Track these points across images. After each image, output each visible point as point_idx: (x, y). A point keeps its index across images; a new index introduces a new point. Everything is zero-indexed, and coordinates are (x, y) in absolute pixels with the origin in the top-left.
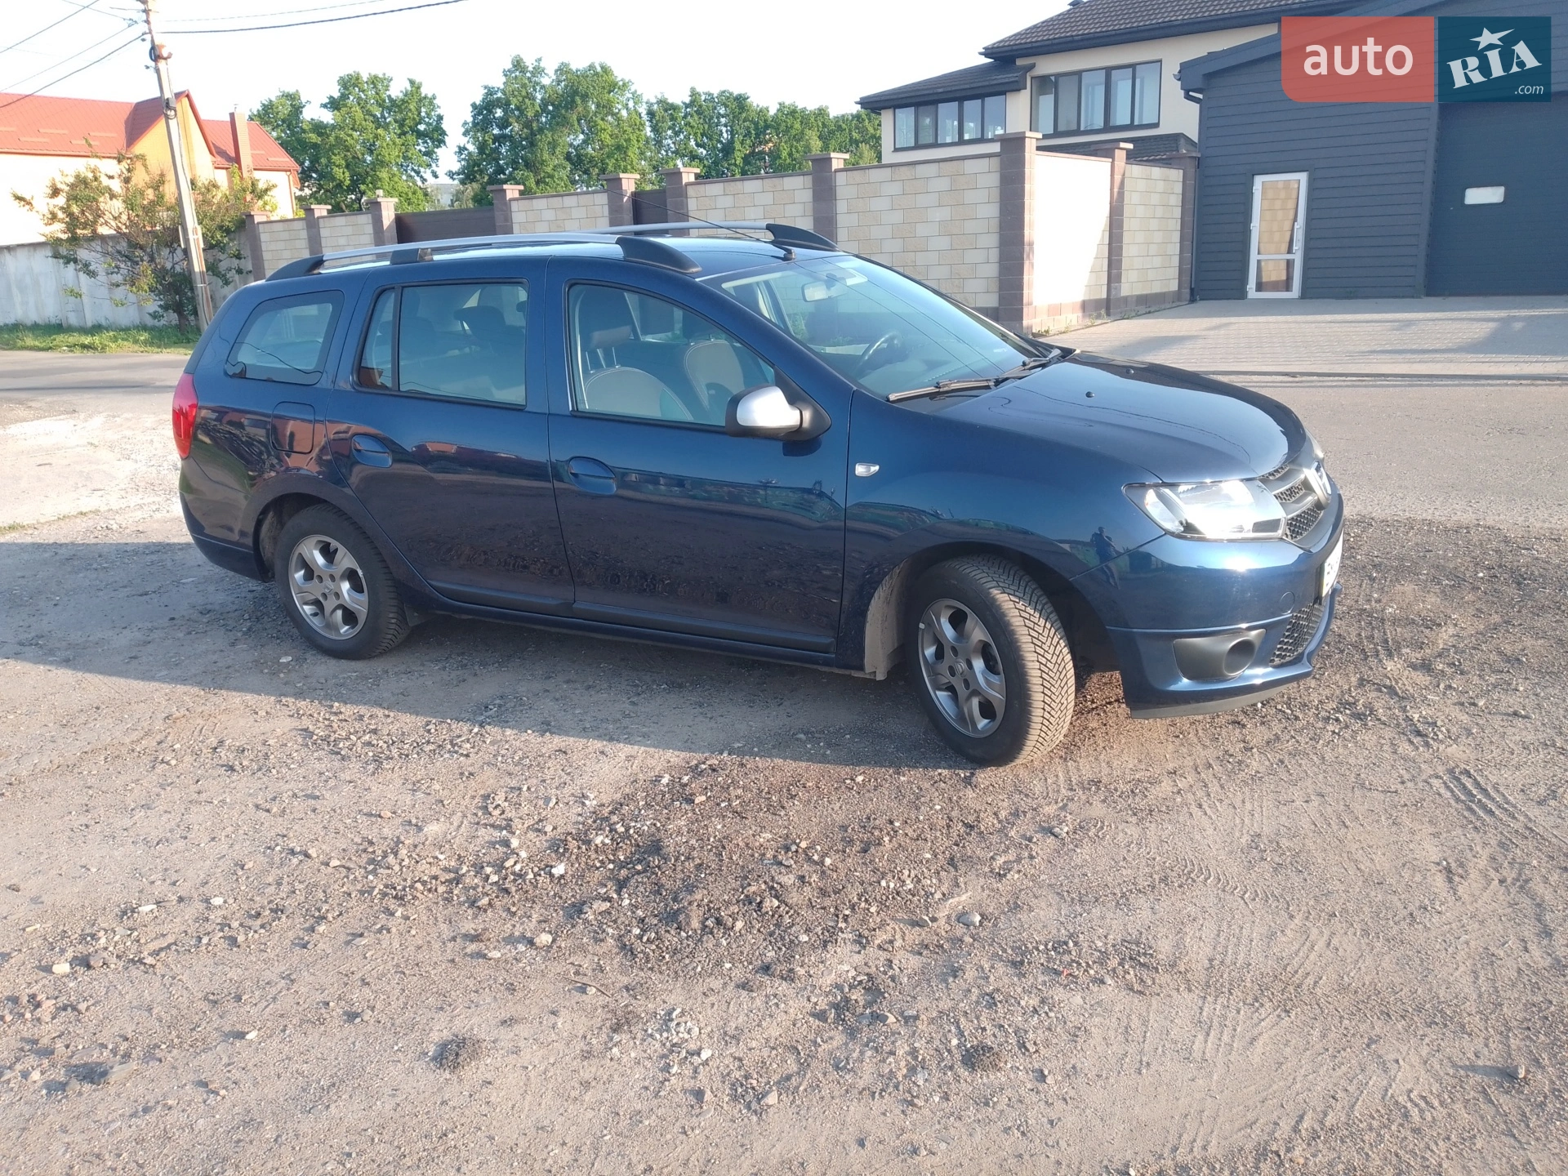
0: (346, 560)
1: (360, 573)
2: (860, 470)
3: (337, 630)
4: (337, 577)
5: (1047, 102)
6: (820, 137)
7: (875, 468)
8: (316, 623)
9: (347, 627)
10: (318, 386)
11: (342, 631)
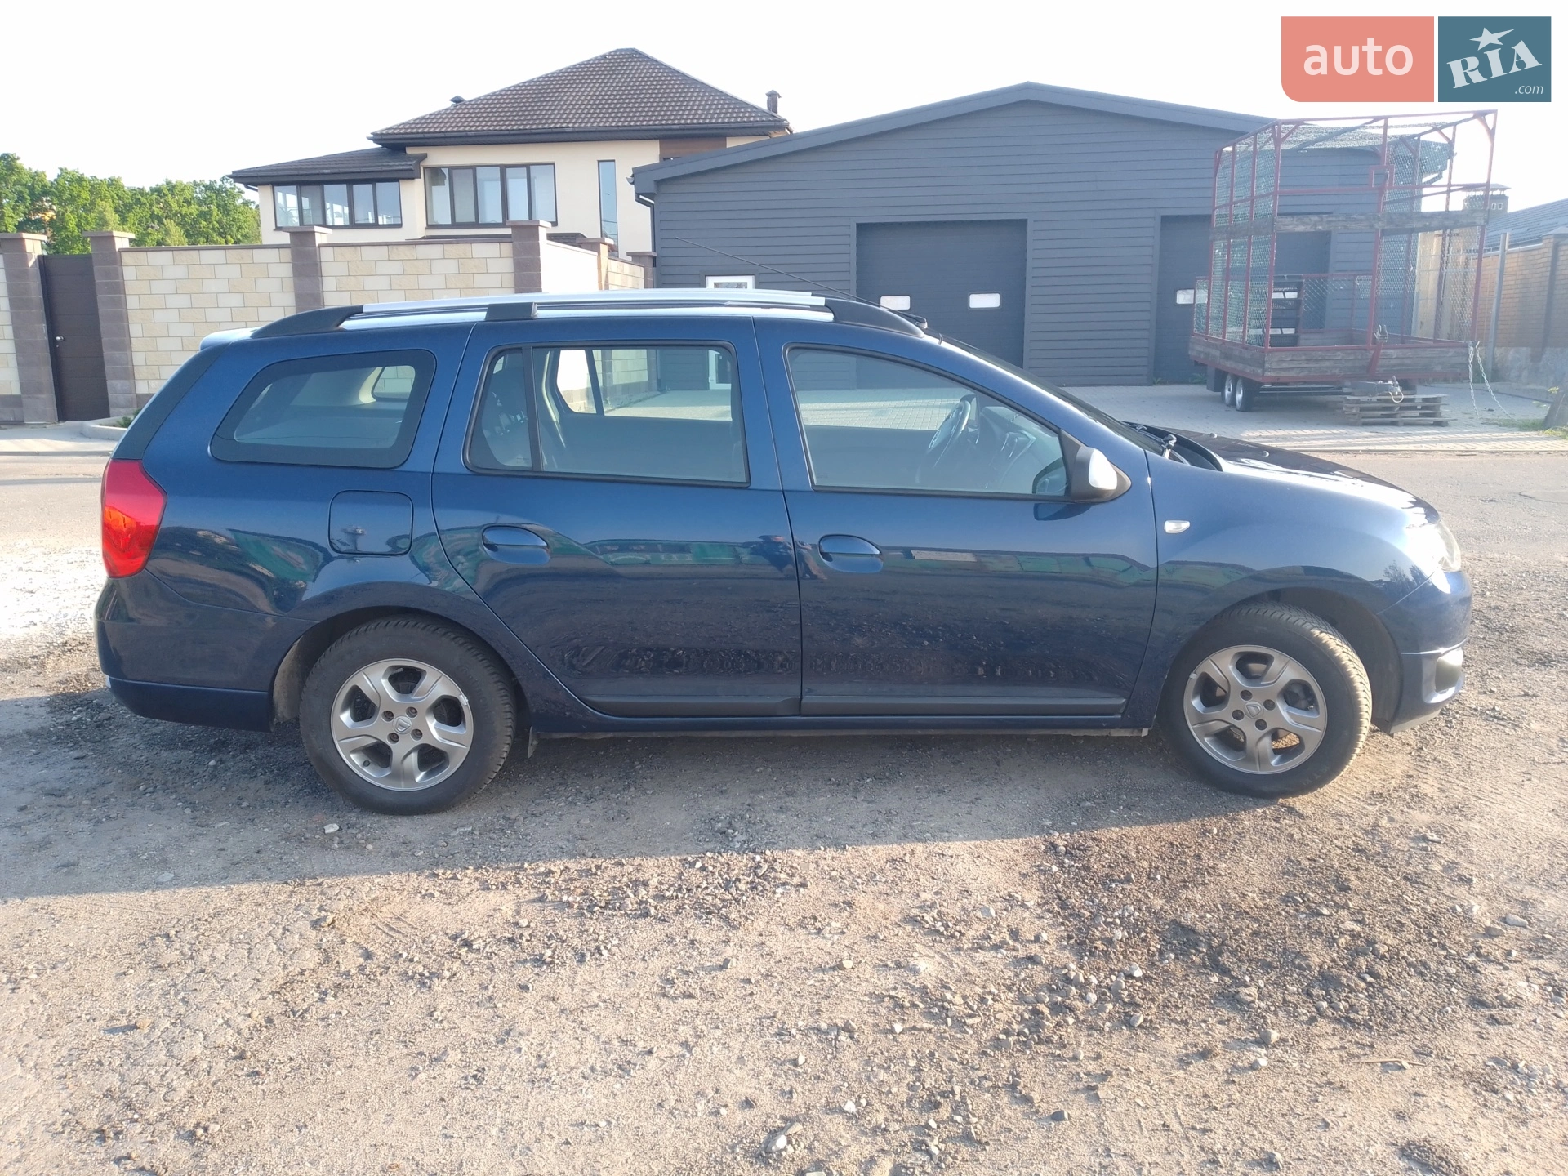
0: (437, 685)
1: (464, 700)
2: (1171, 527)
3: (410, 777)
4: (422, 710)
5: (441, 193)
6: (116, 210)
7: (1185, 525)
8: (371, 775)
9: (423, 773)
10: (405, 468)
11: (418, 779)
